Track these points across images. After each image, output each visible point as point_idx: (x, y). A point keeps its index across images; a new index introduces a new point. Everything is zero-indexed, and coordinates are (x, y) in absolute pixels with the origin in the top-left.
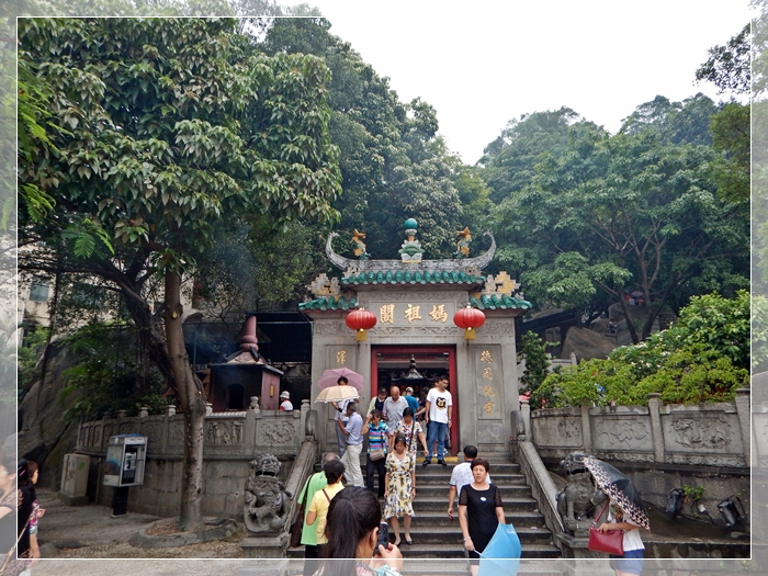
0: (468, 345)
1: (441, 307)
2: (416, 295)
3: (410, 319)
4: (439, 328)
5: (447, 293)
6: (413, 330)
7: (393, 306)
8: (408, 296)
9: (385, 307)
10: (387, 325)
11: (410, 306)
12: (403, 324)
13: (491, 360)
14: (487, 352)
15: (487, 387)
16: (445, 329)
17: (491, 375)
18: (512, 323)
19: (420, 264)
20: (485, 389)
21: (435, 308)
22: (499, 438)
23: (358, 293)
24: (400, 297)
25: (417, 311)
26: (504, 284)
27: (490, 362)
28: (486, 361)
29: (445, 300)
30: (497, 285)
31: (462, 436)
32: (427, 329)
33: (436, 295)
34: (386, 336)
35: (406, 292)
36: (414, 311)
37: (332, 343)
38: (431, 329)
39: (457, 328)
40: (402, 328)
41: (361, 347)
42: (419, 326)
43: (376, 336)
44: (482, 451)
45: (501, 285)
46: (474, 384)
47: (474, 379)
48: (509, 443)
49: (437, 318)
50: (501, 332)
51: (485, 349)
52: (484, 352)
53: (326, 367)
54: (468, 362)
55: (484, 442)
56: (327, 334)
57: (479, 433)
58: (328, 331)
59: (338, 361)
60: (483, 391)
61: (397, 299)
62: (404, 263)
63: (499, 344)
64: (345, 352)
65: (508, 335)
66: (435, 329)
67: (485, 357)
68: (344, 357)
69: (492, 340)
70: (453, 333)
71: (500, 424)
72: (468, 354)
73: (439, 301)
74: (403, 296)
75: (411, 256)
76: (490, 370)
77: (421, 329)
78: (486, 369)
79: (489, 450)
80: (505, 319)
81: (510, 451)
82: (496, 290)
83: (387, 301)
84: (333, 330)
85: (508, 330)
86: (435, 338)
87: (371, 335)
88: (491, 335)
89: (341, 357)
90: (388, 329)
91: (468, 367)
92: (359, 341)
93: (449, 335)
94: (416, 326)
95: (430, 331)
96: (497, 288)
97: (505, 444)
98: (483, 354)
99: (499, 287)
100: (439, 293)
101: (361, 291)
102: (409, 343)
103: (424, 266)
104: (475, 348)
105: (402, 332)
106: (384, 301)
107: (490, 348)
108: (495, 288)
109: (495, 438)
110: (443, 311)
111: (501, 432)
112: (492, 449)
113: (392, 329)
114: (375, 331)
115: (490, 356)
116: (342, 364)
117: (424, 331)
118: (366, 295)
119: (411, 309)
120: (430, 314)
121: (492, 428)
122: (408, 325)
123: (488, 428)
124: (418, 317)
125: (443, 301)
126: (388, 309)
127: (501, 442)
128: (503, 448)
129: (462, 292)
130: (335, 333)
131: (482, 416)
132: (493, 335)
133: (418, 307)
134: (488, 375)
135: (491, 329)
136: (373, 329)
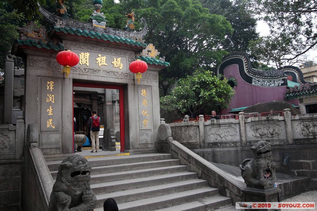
0: (134, 84)
1: (119, 59)
2: (103, 49)
3: (100, 65)
4: (117, 73)
5: (123, 51)
6: (102, 72)
7: (88, 54)
8: (98, 48)
9: (83, 54)
10: (85, 67)
11: (100, 55)
12: (95, 67)
13: (147, 95)
14: (145, 90)
15: (144, 111)
16: (121, 74)
17: (146, 104)
18: (157, 74)
19: (104, 29)
20: (143, 112)
21: (115, 59)
22: (150, 140)
23: (63, 41)
24: (93, 49)
25: (104, 60)
26: (152, 51)
27: (146, 96)
28: (144, 96)
29: (121, 55)
30: (148, 51)
31: (131, 140)
32: (110, 72)
33: (116, 51)
34: (84, 74)
35: (97, 46)
36: (102, 60)
37: (43, 74)
38: (113, 72)
39: (128, 74)
40: (94, 70)
41: (66, 79)
42: (106, 69)
43: (76, 73)
44: (142, 148)
45: (150, 51)
46: (137, 109)
47: (137, 106)
48: (155, 142)
49: (116, 66)
50: (151, 79)
51: (144, 88)
52: (143, 90)
53: (38, 92)
54: (135, 95)
55: (143, 143)
56: (39, 68)
57: (140, 138)
58: (39, 65)
59: (48, 89)
60: (142, 113)
61: (91, 50)
62: (94, 26)
63: (151, 86)
64: (53, 83)
65: (155, 81)
66: (115, 73)
67: (144, 93)
68: (52, 86)
69: (147, 83)
70: (126, 76)
71: (151, 132)
72: (134, 91)
73: (118, 55)
74: (95, 48)
75: (99, 22)
76: (146, 101)
77: (107, 72)
78: (144, 100)
79: (145, 147)
80: (154, 71)
81: (156, 147)
82: (148, 54)
83: (84, 50)
84: (43, 65)
85: (155, 78)
86: (116, 79)
87: (73, 72)
88: (147, 80)
89: (50, 86)
90: (85, 69)
91: (134, 98)
92: (64, 75)
93: (124, 78)
94: (103, 69)
95: (112, 74)
96: (148, 53)
97: (153, 144)
98: (142, 91)
99: (149, 52)
100: (118, 50)
101: (65, 40)
102: (99, 80)
103: (107, 31)
104: (138, 87)
105: (95, 72)
106: (82, 50)
107: (146, 87)
108: (147, 52)
109: (148, 140)
110: (120, 62)
111: (151, 137)
112: (147, 146)
113: (88, 70)
114: (76, 70)
115: (146, 93)
116: (51, 91)
117: (109, 73)
118: (69, 43)
119: (100, 58)
120: (113, 63)
121: (147, 134)
122: (98, 68)
123: (145, 134)
124: (104, 64)
125: (120, 55)
126: (85, 56)
127: (151, 142)
128: (152, 146)
129: (131, 52)
130: (45, 68)
131: (141, 128)
132: (148, 80)
133: (105, 58)
134: (145, 103)
135: (147, 76)
136: (74, 68)
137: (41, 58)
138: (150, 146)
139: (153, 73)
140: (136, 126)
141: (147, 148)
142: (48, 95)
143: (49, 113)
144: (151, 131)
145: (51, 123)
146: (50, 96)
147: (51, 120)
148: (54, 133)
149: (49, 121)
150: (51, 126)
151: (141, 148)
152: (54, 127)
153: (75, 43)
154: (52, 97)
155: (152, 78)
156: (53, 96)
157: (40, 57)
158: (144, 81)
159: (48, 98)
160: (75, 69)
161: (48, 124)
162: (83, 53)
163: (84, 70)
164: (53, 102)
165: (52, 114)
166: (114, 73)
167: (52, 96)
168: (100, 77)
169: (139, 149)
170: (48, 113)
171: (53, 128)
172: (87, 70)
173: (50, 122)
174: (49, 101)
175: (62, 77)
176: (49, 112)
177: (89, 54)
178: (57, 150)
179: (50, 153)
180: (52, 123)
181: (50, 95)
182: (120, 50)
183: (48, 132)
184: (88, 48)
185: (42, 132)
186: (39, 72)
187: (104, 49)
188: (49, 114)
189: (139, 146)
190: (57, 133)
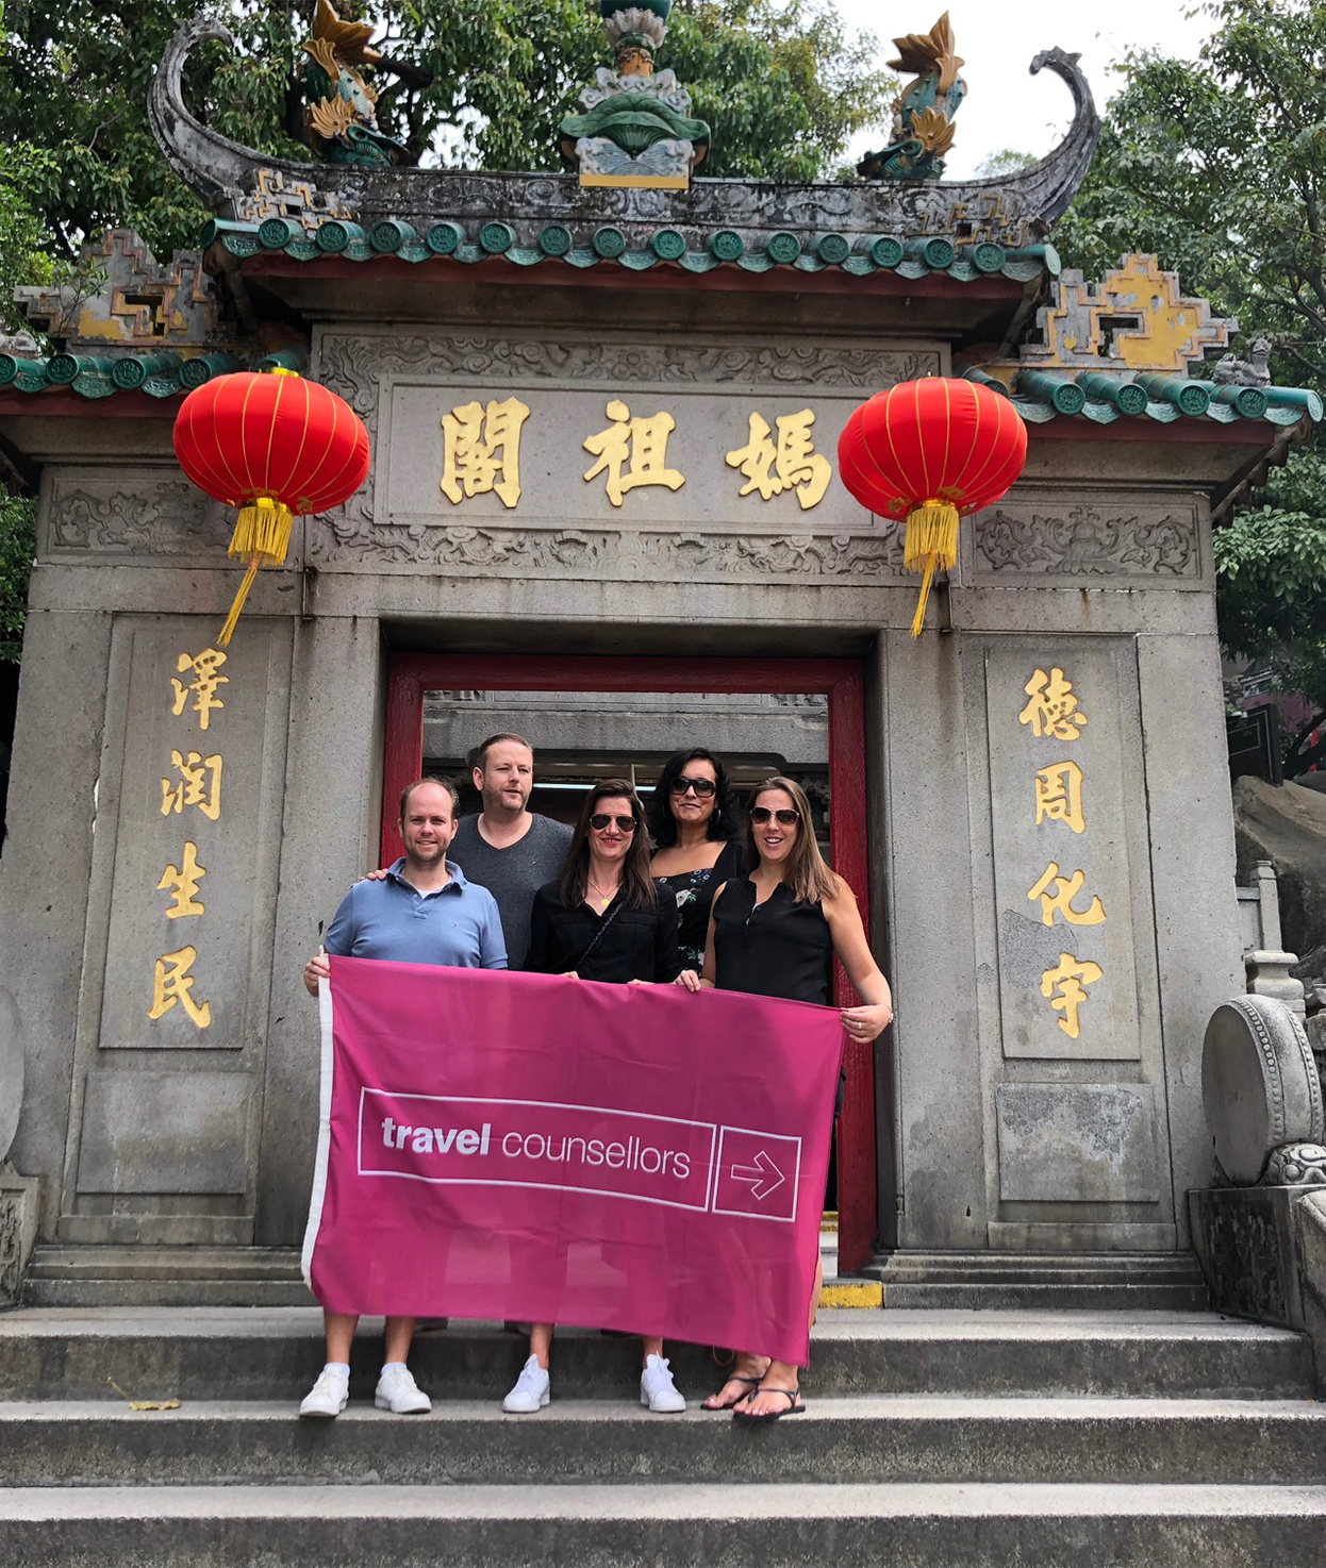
0: (945, 633)
1: (797, 423)
2: (654, 354)
3: (616, 484)
4: (778, 541)
5: (831, 350)
6: (630, 544)
7: (515, 410)
8: (611, 355)
9: (471, 411)
11: (617, 410)
12: (573, 512)
13: (1080, 719)
14: (1057, 674)
15: (1052, 870)
16: (816, 546)
17: (1075, 808)
18: (1196, 520)
19: (678, 196)
20: (1043, 883)
21: (759, 426)
22: (1127, 1167)
23: (317, 331)
24: (561, 365)
25: (659, 442)
26: (1148, 320)
27: (1072, 734)
28: (1049, 729)
29: (819, 388)
30: (1108, 324)
31: (911, 1158)
32: (710, 544)
33: (766, 358)
34: (472, 572)
35: (594, 338)
36: (640, 441)
37: (147, 602)
38: (733, 542)
39: (883, 539)
40: (566, 535)
41: (323, 630)
42: (668, 523)
43: (411, 569)
44: (1030, 1247)
45: (1132, 323)
46: (978, 855)
47: (977, 828)
48: (1187, 1195)
49: (768, 486)
50: (1134, 568)
51: (1046, 661)
52: (1039, 678)
53: (106, 740)
54: (948, 727)
55: (1035, 1193)
56: (120, 554)
57: (1010, 1140)
58: (127, 536)
59: (177, 709)
60: (1033, 895)
61: (542, 374)
62: (590, 189)
63: (1128, 635)
64: (221, 658)
65: (1175, 584)
66: (756, 542)
67: (1045, 707)
68: (212, 686)
69: (1087, 613)
70: (860, 566)
71: (1133, 1088)
72: (945, 689)
73: (784, 389)
74: (579, 355)
75: (633, 151)
76: (1075, 778)
77: (678, 541)
78: (1052, 773)
79: (1066, 1240)
80: (1158, 497)
81: (1192, 1248)
82: (1103, 351)
83: (488, 381)
84: (156, 529)
85: (1175, 557)
86: (759, 592)
87: (387, 568)
88: (1079, 581)
89: (198, 686)
90: (485, 535)
91: (947, 758)
92: (312, 594)
93: (839, 580)
94: (647, 522)
95: (731, 556)
96: (1109, 340)
97: (1165, 1207)
98: (1031, 688)
99: (1120, 335)
100: (783, 346)
101: (332, 322)
102: (609, 619)
103: (699, 209)
104: (987, 651)
105: (568, 553)
106: (470, 380)
107: (1072, 652)
108: (1098, 337)
109: (1101, 1169)
110: (809, 447)
111: (1139, 1136)
112: (1086, 1232)
113: (510, 535)
114: (411, 546)
115: (1071, 701)
116: (204, 725)
117: (696, 553)
118: (364, 342)
119: (621, 431)
120: (734, 458)
121: (1085, 1107)
122: (601, 518)
123: (1062, 1109)
124: (659, 475)
125: (809, 390)
126: (492, 425)
127: (1137, 1195)
128: (1152, 1228)
129: (915, 346)
130: (167, 548)
131: (1023, 1037)
132: (1089, 583)
133: (664, 422)
134: (1061, 803)
135: (1079, 549)
136: (396, 533)
137: (140, 482)
138: (1122, 1230)
139: (1151, 511)
140: (967, 1023)
141: (1094, 1247)
142: (177, 759)
143: (175, 904)
144: (1141, 1080)
145: (181, 987)
146: (193, 768)
147: (184, 960)
148: (198, 1069)
149: (170, 968)
150: (183, 1011)
151: (1019, 1242)
152: (202, 1019)
153: (405, 336)
154: (209, 771)
155: (1144, 561)
156: (215, 763)
157: (137, 472)
158: (1046, 598)
159: (177, 779)
160: (403, 540)
161: (159, 993)
162: (475, 406)
163: (480, 544)
164: (213, 812)
165: (199, 910)
166: (743, 542)
167: (208, 763)
168: (613, 592)
169: (1002, 1249)
170: (167, 899)
171: (192, 1025)
172: (501, 542)
173: (177, 974)
174: (178, 808)
175: (296, 612)
176: (175, 896)
177: (524, 411)
178: (213, 1210)
179: (160, 1234)
180: (189, 982)
181: (194, 758)
182: (807, 347)
183: (160, 1058)
184: (520, 361)
185: (108, 1056)
186: (120, 586)
187: (662, 357)
188: (170, 914)
189: (992, 1225)
190: (225, 1070)
